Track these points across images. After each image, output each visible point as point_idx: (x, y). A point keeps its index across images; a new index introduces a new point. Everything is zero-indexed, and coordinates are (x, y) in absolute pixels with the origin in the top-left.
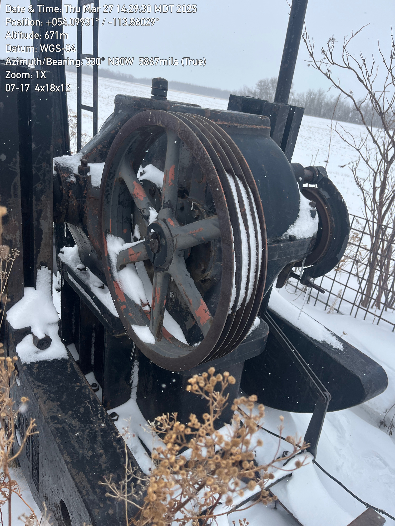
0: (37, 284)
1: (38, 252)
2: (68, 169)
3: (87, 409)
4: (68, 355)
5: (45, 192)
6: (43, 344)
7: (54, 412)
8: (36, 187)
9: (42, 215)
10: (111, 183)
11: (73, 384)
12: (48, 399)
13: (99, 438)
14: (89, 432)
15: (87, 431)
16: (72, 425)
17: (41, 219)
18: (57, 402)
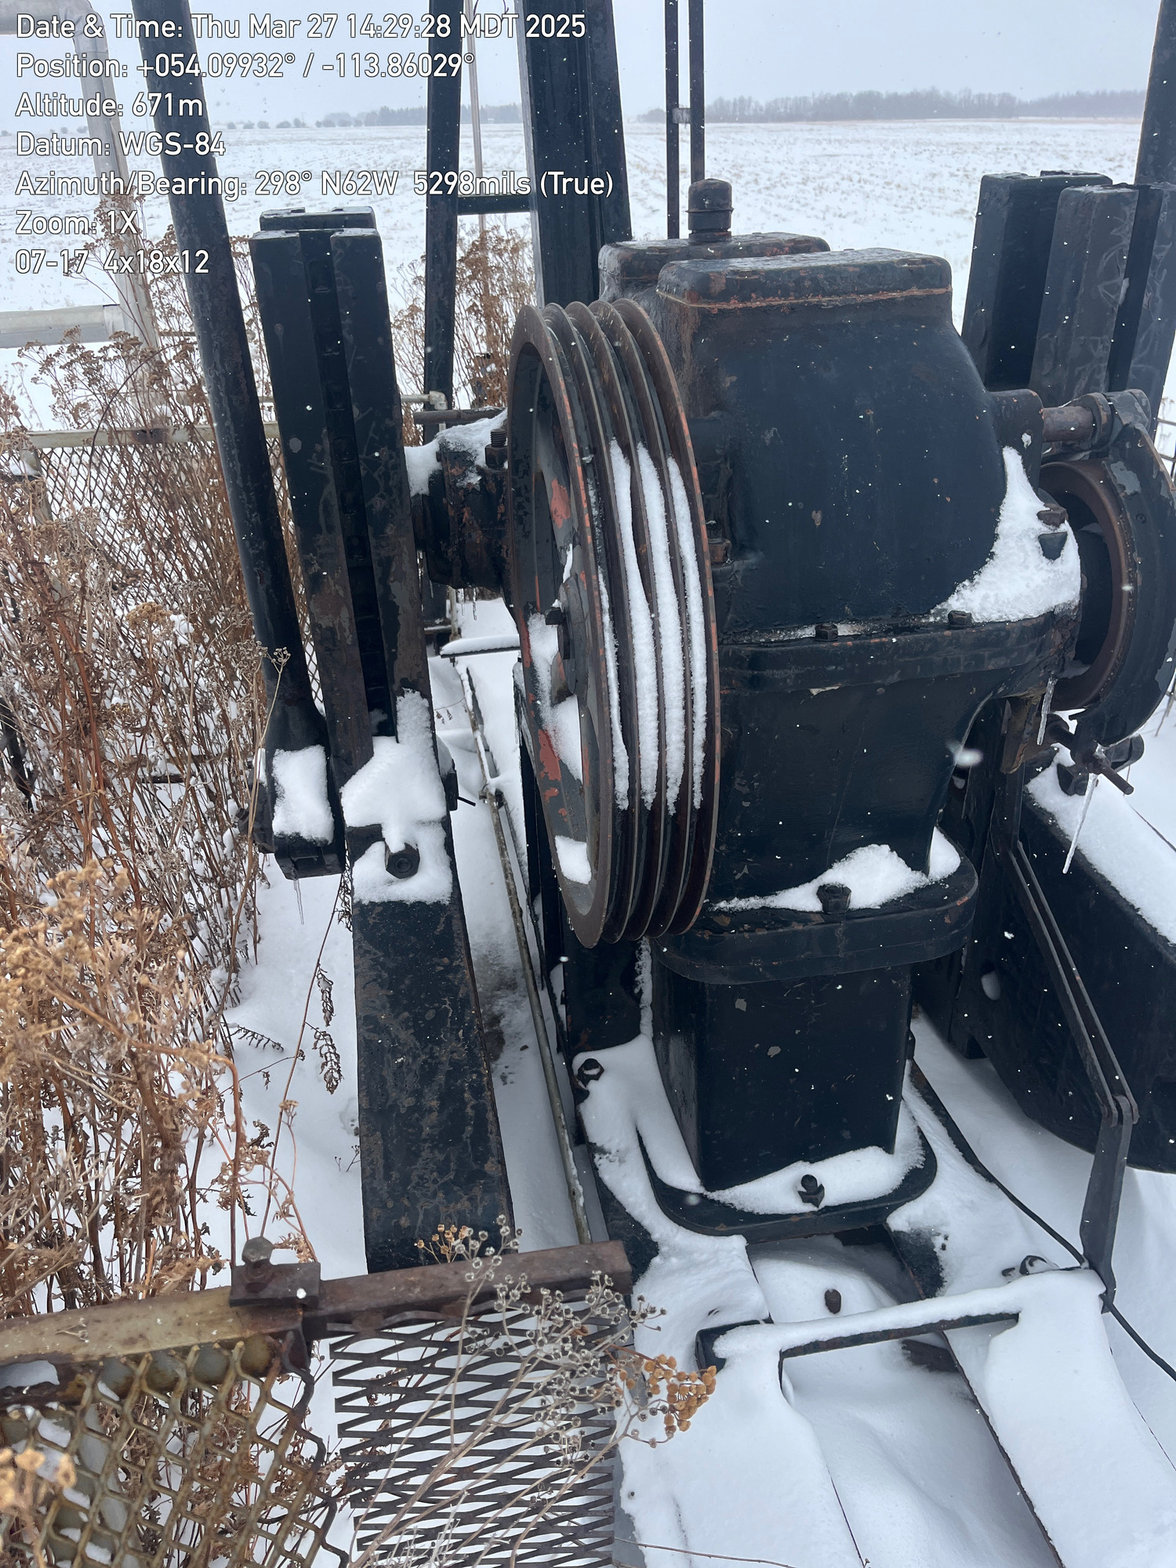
0: (399, 729)
1: (394, 656)
2: (466, 453)
3: (441, 1015)
4: (452, 897)
5: (393, 516)
6: (399, 865)
7: (374, 1009)
8: (372, 506)
9: (393, 569)
10: (526, 487)
11: (436, 960)
12: (374, 980)
13: (441, 1078)
14: (425, 1061)
15: (424, 1057)
16: (399, 1039)
17: (392, 579)
18: (389, 989)
